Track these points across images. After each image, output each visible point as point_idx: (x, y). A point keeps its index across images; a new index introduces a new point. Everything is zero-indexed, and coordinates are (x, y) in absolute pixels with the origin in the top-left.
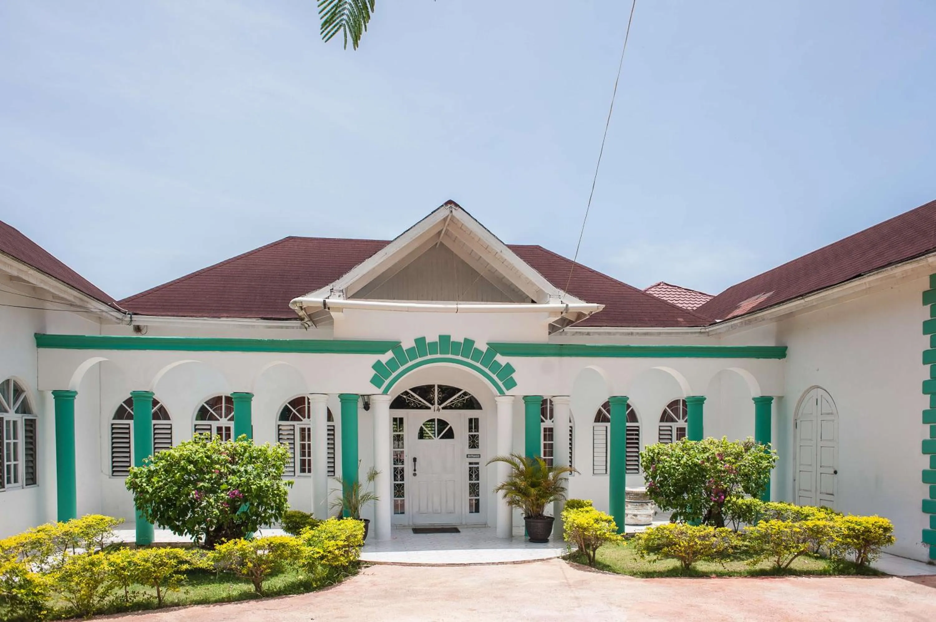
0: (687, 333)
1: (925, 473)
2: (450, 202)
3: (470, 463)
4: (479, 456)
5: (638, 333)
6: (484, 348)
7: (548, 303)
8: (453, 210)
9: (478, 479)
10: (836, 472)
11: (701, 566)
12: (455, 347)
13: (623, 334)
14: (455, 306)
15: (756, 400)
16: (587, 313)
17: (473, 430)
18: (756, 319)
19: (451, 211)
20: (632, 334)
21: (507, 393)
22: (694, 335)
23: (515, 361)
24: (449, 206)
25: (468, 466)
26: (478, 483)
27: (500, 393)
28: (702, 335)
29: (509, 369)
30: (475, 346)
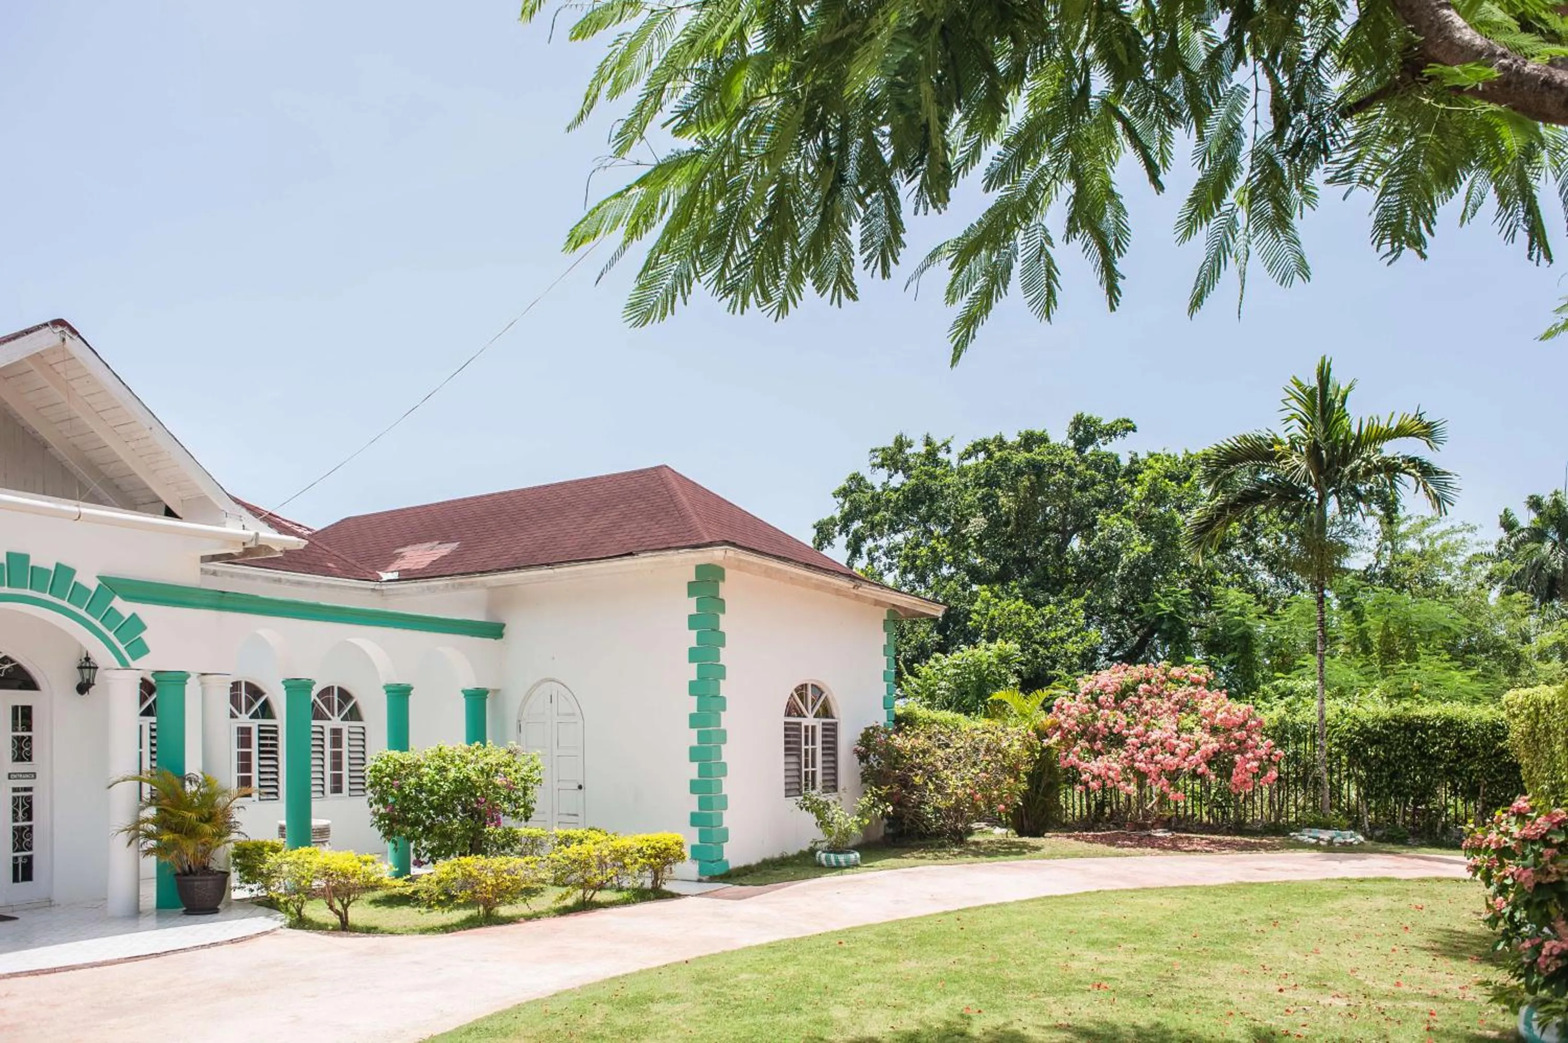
0: (356, 588)
1: (692, 782)
2: (59, 323)
3: (15, 790)
4: (33, 775)
5: (288, 581)
6: (92, 584)
7: (223, 524)
8: (67, 338)
9: (30, 818)
10: (580, 787)
11: (504, 911)
12: (37, 576)
13: (267, 579)
14: (76, 509)
15: (468, 694)
16: (277, 549)
17: (20, 728)
18: (472, 584)
19: (64, 340)
20: (279, 581)
21: (133, 664)
22: (363, 593)
23: (147, 612)
24: (60, 329)
25: (11, 794)
26: (31, 827)
27: (122, 664)
28: (374, 594)
29: (136, 624)
30: (77, 578)
